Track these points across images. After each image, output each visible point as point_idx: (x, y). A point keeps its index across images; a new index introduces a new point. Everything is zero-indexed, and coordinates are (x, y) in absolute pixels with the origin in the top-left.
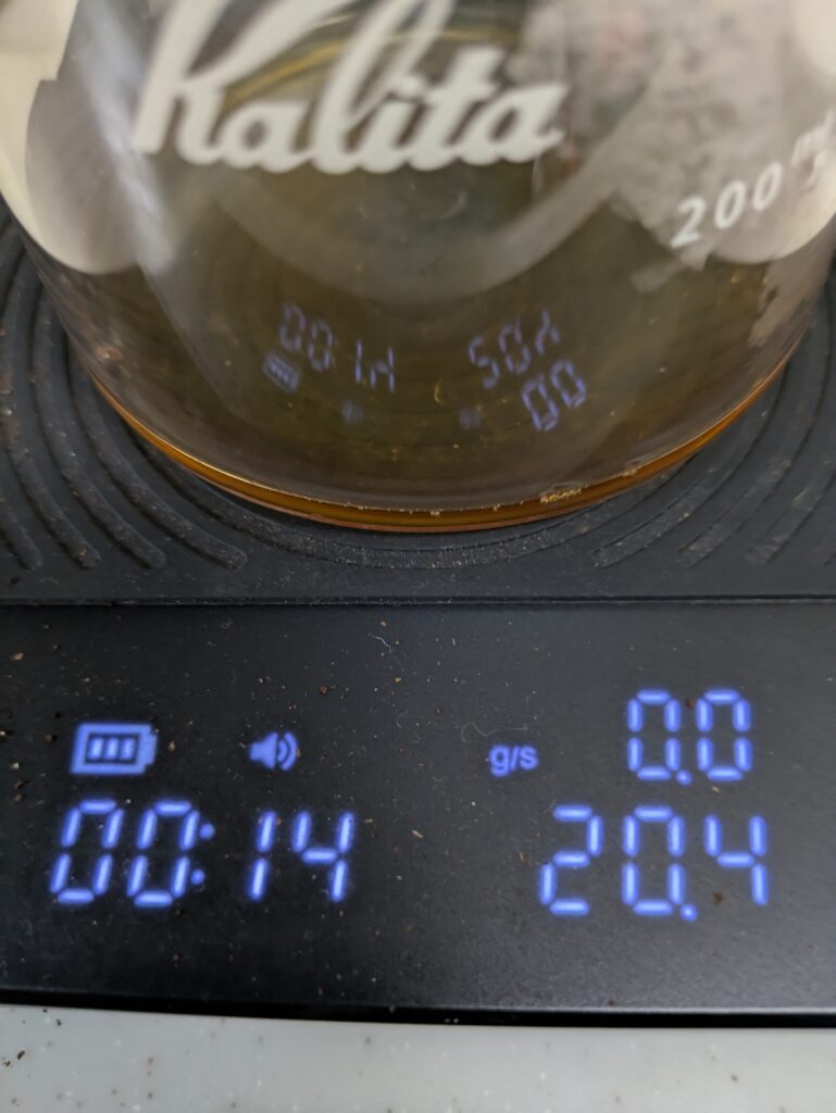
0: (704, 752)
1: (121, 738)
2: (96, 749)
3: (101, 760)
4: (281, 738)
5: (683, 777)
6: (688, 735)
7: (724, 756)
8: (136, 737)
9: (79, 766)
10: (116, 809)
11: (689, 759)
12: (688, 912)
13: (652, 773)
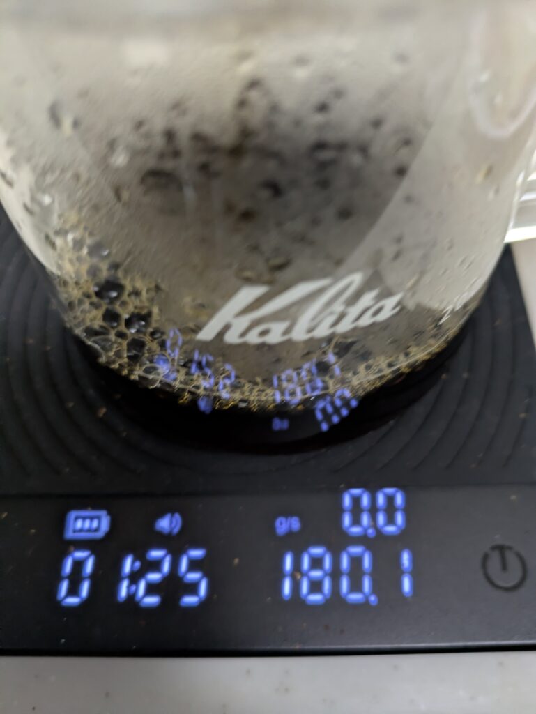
0: (381, 519)
1: (92, 519)
2: (79, 524)
3: (81, 530)
4: (172, 516)
5: (370, 531)
6: (373, 511)
7: (391, 520)
8: (99, 518)
9: (69, 534)
10: (91, 554)
11: (374, 522)
12: (373, 598)
13: (356, 530)
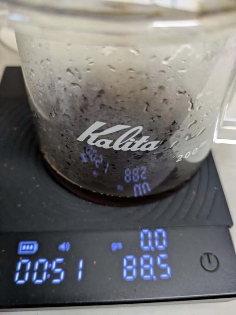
0: (157, 243)
1: (30, 245)
2: (24, 248)
3: (25, 250)
5: (152, 248)
6: (153, 239)
7: (161, 243)
8: (33, 245)
9: (20, 252)
10: (30, 261)
11: (153, 244)
12: (154, 277)
13: (146, 248)
